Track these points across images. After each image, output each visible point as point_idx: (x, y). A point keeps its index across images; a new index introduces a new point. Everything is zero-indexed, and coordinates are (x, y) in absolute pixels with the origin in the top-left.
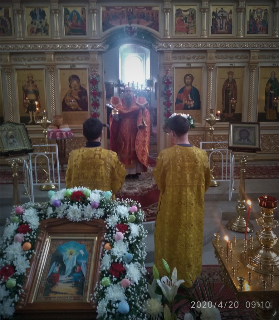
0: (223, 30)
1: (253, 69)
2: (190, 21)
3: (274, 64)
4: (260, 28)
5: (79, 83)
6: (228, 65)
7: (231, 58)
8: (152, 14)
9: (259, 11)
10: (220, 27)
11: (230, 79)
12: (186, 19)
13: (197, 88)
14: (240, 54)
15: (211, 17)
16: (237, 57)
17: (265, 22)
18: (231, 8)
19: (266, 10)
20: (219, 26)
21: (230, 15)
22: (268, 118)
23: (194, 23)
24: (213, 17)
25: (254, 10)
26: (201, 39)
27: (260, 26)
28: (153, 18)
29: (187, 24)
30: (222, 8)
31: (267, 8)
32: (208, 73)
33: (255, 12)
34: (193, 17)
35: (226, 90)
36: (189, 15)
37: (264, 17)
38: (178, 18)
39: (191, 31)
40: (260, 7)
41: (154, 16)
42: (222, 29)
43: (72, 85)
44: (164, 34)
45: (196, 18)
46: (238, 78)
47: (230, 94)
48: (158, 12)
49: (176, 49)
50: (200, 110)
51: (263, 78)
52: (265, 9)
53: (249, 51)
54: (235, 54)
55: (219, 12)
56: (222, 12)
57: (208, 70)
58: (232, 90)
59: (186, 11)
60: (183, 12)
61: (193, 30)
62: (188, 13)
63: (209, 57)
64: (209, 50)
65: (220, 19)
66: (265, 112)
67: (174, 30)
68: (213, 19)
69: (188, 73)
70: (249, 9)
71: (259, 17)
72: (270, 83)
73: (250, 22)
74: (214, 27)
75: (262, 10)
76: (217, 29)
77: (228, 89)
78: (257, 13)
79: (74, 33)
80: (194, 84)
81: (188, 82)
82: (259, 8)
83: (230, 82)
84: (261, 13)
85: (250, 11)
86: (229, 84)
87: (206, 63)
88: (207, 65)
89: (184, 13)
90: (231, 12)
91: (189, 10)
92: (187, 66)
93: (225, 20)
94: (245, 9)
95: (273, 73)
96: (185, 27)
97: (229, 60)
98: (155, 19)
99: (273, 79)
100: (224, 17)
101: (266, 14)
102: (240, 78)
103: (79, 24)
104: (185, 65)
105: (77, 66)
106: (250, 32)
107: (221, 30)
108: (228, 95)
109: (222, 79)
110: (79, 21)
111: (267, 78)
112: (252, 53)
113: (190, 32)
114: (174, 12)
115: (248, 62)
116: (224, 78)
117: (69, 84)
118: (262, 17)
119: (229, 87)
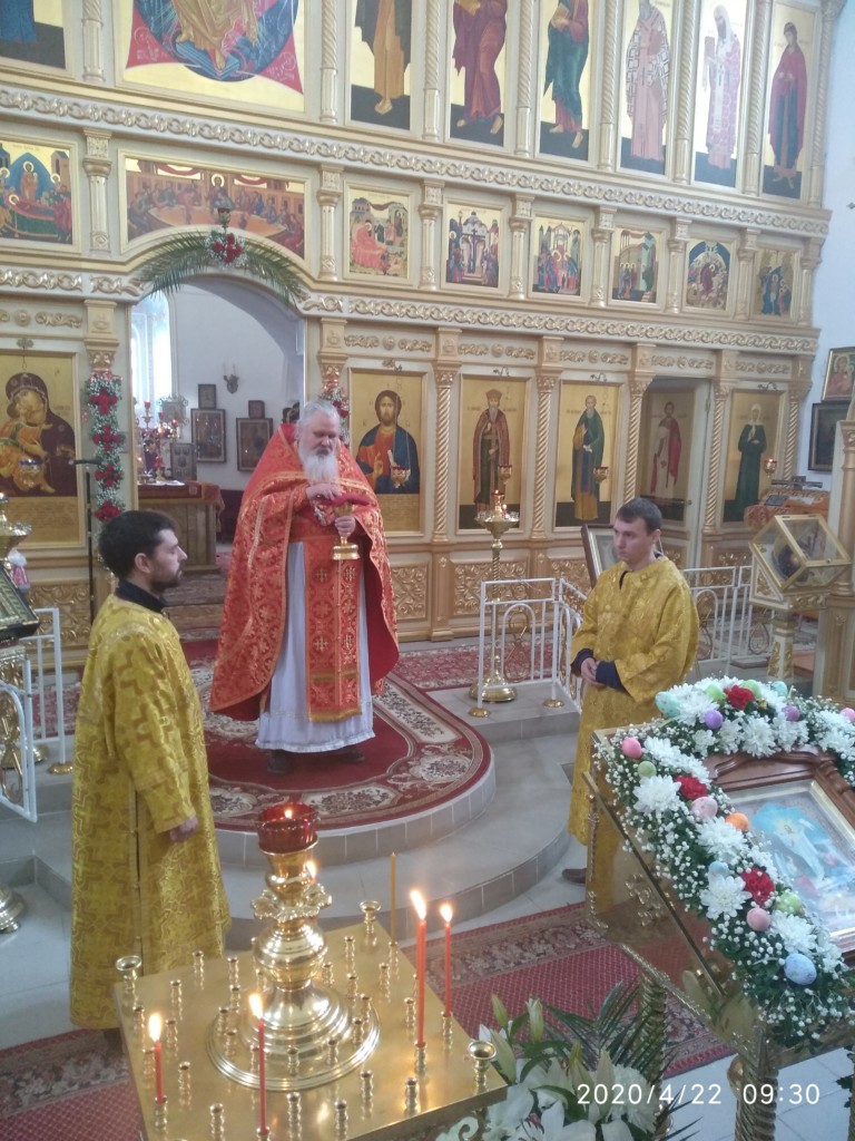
0: (477, 275)
1: (547, 388)
2: (391, 238)
3: (593, 376)
4: (564, 280)
5: (44, 402)
6: (489, 371)
7: (497, 354)
8: (286, 204)
9: (561, 232)
10: (469, 266)
11: (493, 412)
12: (380, 229)
13: (411, 430)
14: (517, 344)
15: (448, 235)
16: (509, 352)
17: (574, 264)
18: (497, 215)
19: (577, 232)
20: (466, 262)
21: (492, 234)
22: (580, 518)
23: (402, 245)
24: (453, 235)
25: (549, 230)
26: (420, 294)
27: (562, 273)
28: (288, 216)
29: (383, 246)
30: (474, 213)
31: (579, 226)
32: (439, 393)
33: (553, 234)
34: (400, 228)
35: (483, 440)
36: (389, 221)
37: (572, 252)
38: (359, 226)
39: (393, 268)
40: (564, 222)
41: (292, 209)
42: (473, 271)
43: (18, 405)
44: (322, 266)
45: (406, 230)
46: (510, 410)
47: (492, 451)
48: (303, 200)
49: (356, 315)
50: (416, 495)
51: (568, 411)
52: (574, 229)
53: (538, 338)
54: (505, 344)
55: (465, 224)
56: (474, 223)
57: (441, 384)
58: (497, 441)
59: (380, 208)
60: (372, 210)
61: (399, 266)
62: (384, 214)
63: (444, 348)
64: (442, 326)
65: (468, 242)
66: (571, 500)
67: (348, 260)
68: (450, 240)
69: (385, 388)
70: (538, 223)
71: (562, 251)
72: (583, 426)
73: (539, 259)
74: (452, 262)
75: (568, 231)
76: (461, 270)
77: (488, 437)
78: (556, 236)
79: (26, 233)
80: (401, 421)
81: (386, 414)
82: (561, 225)
83: (493, 418)
84: (565, 238)
85: (541, 229)
86: (489, 425)
87: (434, 362)
88: (439, 368)
89: (376, 214)
90: (495, 228)
91: (390, 207)
92: (386, 368)
93: (480, 247)
94: (530, 223)
95: (591, 400)
96: (377, 252)
97: (489, 358)
98: (292, 218)
99: (590, 416)
100: (478, 239)
101: (576, 241)
102: (515, 410)
103: (44, 202)
104: (378, 365)
105: (39, 346)
106: (541, 288)
107: (471, 275)
108: (489, 455)
109: (473, 409)
110: (45, 194)
111: (578, 412)
112: (546, 345)
113: (390, 271)
114: (349, 208)
115: (537, 368)
116: (478, 409)
117: (10, 402)
118: (569, 250)
119: (490, 433)
